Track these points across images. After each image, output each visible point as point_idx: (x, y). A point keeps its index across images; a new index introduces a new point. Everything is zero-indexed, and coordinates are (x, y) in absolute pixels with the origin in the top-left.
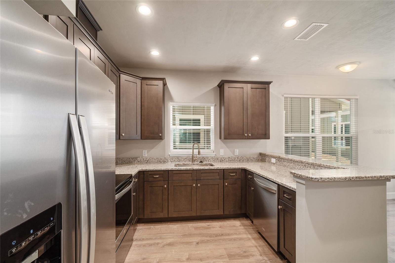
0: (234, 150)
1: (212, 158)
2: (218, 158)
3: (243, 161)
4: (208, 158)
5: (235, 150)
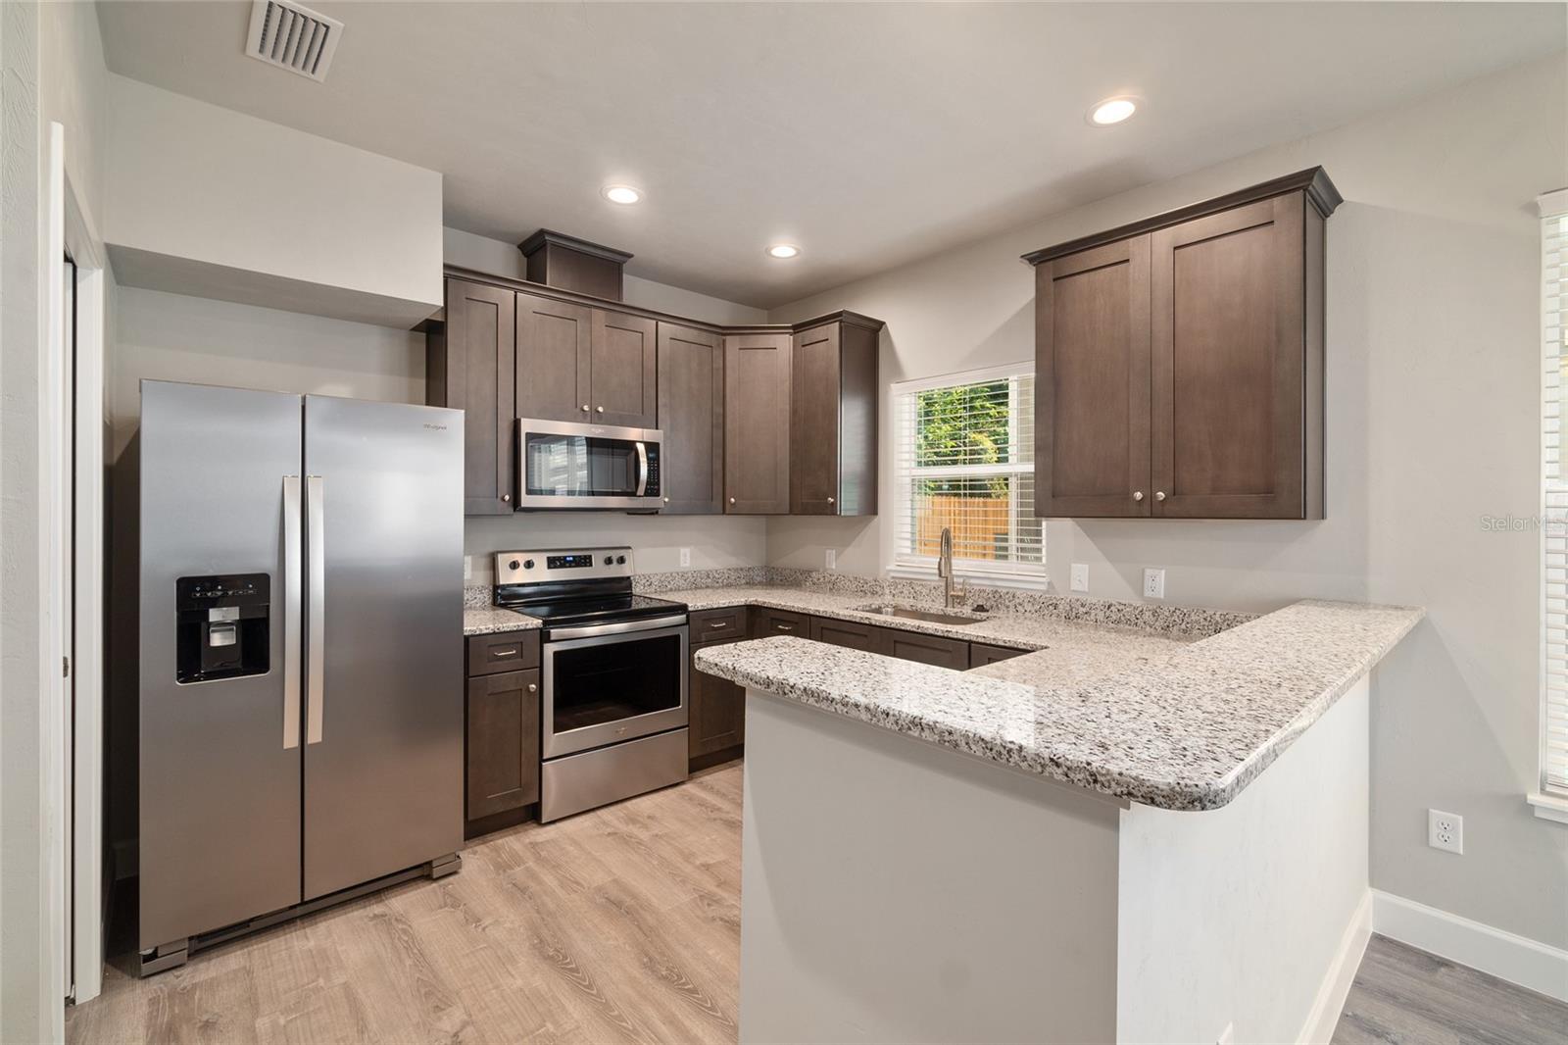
0: (1143, 571)
1: (1032, 600)
2: (1054, 601)
3: (1185, 631)
4: (1014, 597)
5: (1148, 572)
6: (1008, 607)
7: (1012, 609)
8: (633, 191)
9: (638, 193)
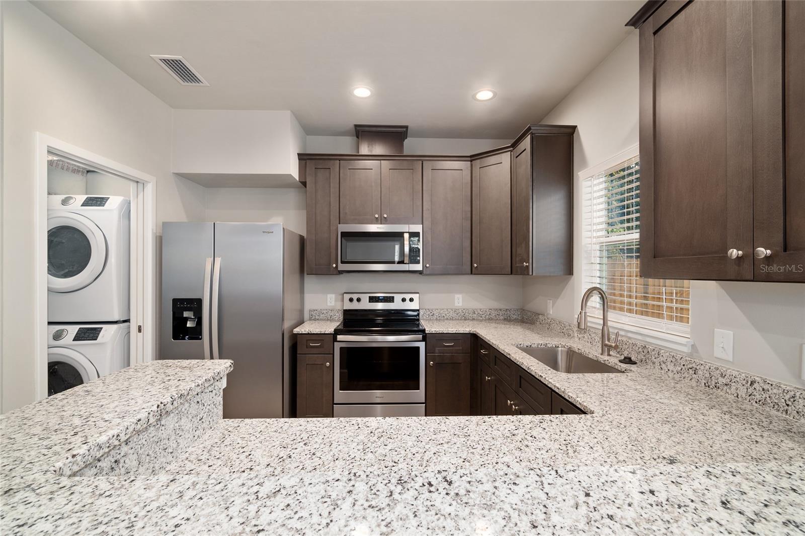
4: (659, 354)
6: (654, 363)
7: (657, 364)
8: (367, 89)
9: (370, 90)
